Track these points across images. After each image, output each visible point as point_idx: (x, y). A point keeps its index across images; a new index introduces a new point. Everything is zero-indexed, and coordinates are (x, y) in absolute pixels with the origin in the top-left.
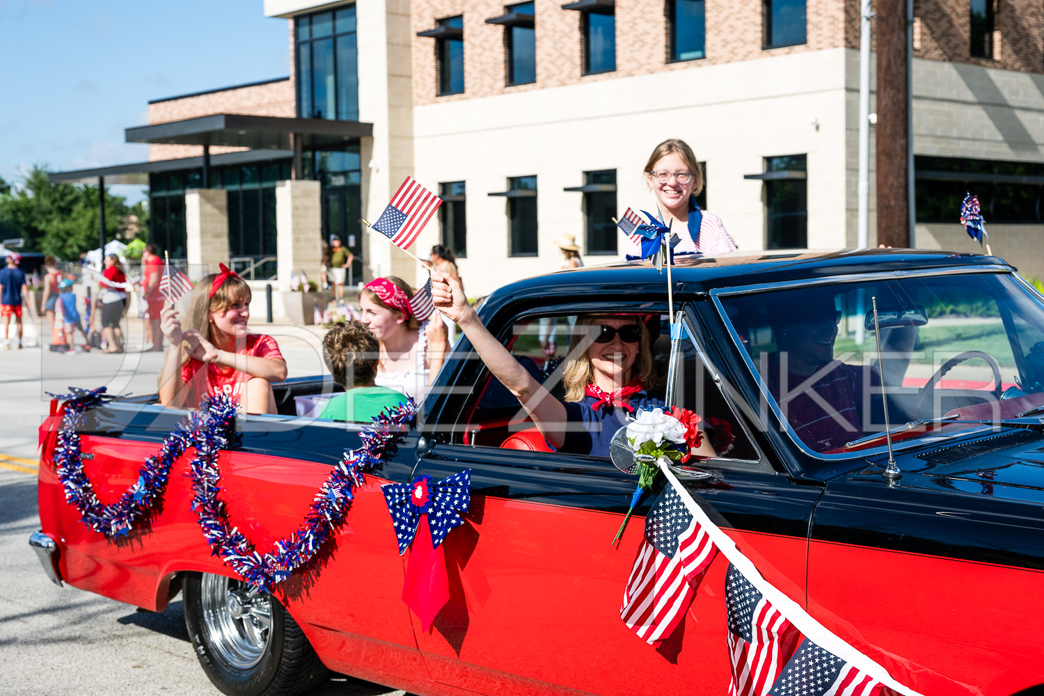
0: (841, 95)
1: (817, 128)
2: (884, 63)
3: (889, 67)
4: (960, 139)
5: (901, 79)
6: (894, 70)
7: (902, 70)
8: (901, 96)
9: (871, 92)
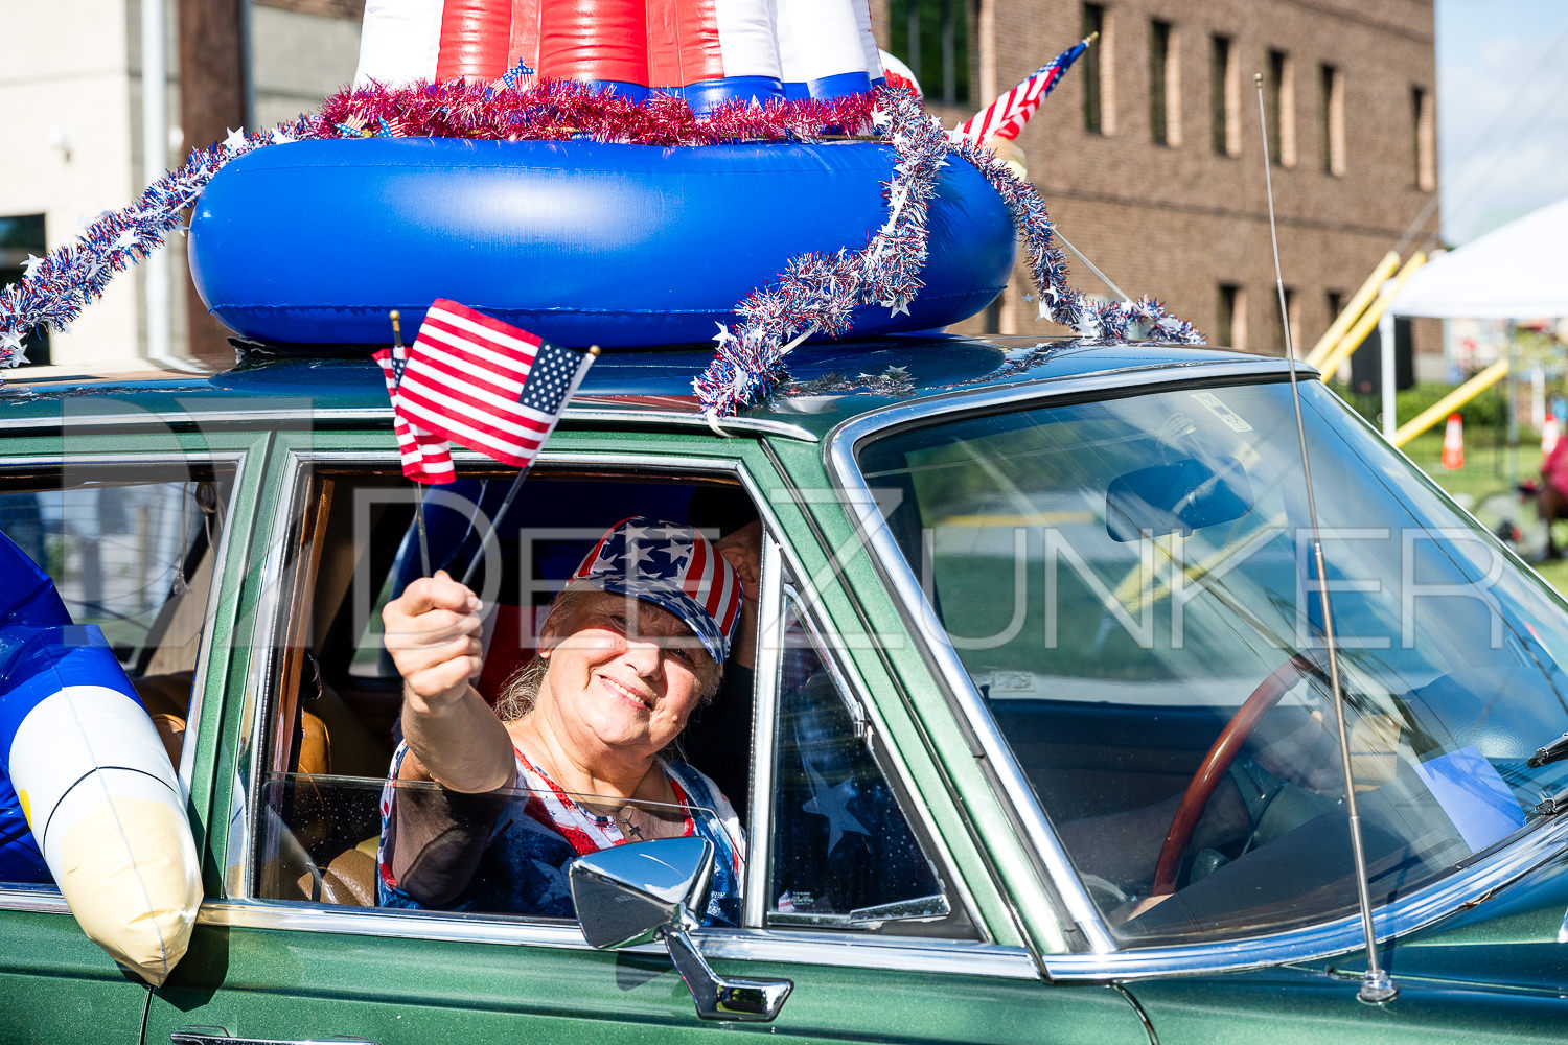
0: (119, 84)
1: (68, 156)
2: (193, 23)
3: (202, 33)
5: (230, 58)
6: (214, 38)
7: (231, 39)
8: (230, 95)
9: (168, 80)
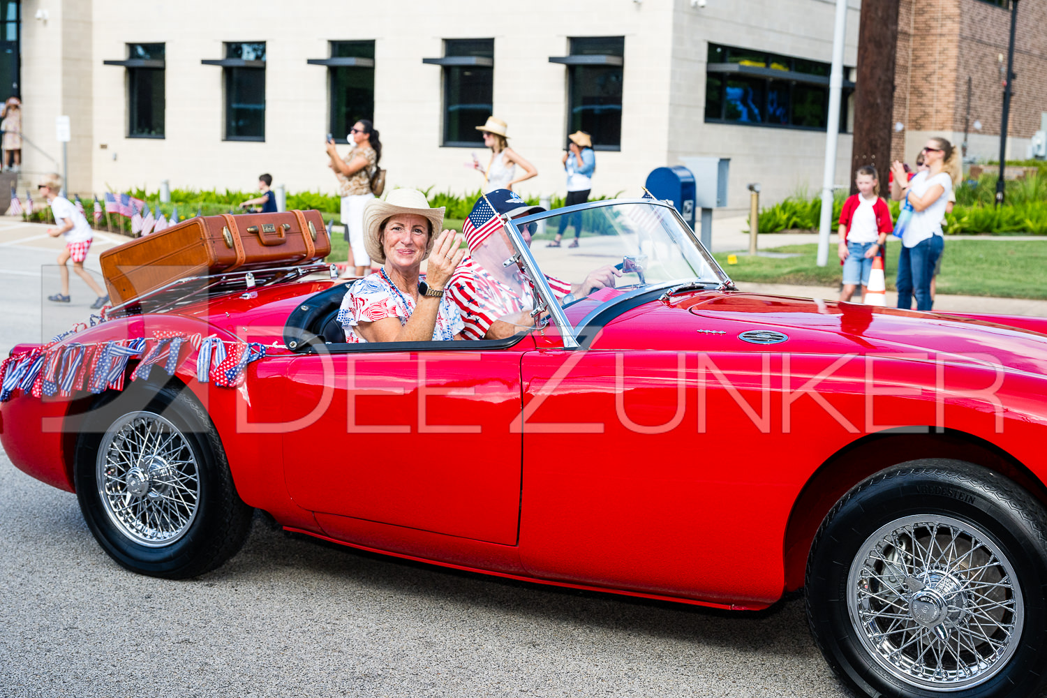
4: (770, 30)
